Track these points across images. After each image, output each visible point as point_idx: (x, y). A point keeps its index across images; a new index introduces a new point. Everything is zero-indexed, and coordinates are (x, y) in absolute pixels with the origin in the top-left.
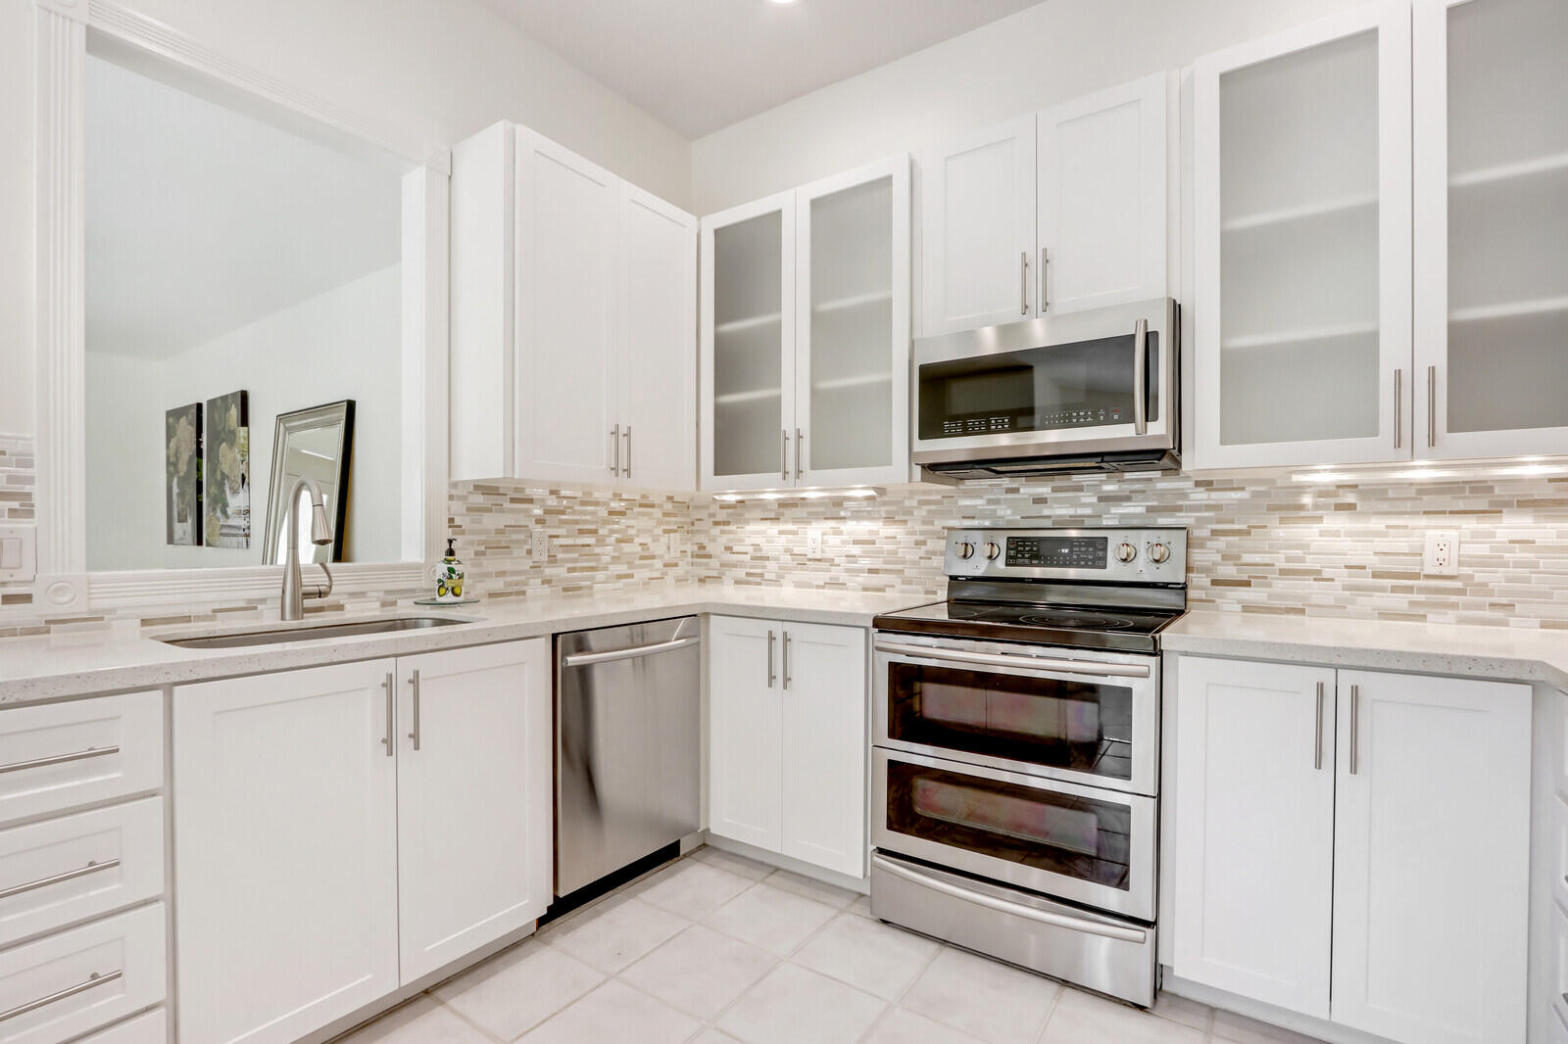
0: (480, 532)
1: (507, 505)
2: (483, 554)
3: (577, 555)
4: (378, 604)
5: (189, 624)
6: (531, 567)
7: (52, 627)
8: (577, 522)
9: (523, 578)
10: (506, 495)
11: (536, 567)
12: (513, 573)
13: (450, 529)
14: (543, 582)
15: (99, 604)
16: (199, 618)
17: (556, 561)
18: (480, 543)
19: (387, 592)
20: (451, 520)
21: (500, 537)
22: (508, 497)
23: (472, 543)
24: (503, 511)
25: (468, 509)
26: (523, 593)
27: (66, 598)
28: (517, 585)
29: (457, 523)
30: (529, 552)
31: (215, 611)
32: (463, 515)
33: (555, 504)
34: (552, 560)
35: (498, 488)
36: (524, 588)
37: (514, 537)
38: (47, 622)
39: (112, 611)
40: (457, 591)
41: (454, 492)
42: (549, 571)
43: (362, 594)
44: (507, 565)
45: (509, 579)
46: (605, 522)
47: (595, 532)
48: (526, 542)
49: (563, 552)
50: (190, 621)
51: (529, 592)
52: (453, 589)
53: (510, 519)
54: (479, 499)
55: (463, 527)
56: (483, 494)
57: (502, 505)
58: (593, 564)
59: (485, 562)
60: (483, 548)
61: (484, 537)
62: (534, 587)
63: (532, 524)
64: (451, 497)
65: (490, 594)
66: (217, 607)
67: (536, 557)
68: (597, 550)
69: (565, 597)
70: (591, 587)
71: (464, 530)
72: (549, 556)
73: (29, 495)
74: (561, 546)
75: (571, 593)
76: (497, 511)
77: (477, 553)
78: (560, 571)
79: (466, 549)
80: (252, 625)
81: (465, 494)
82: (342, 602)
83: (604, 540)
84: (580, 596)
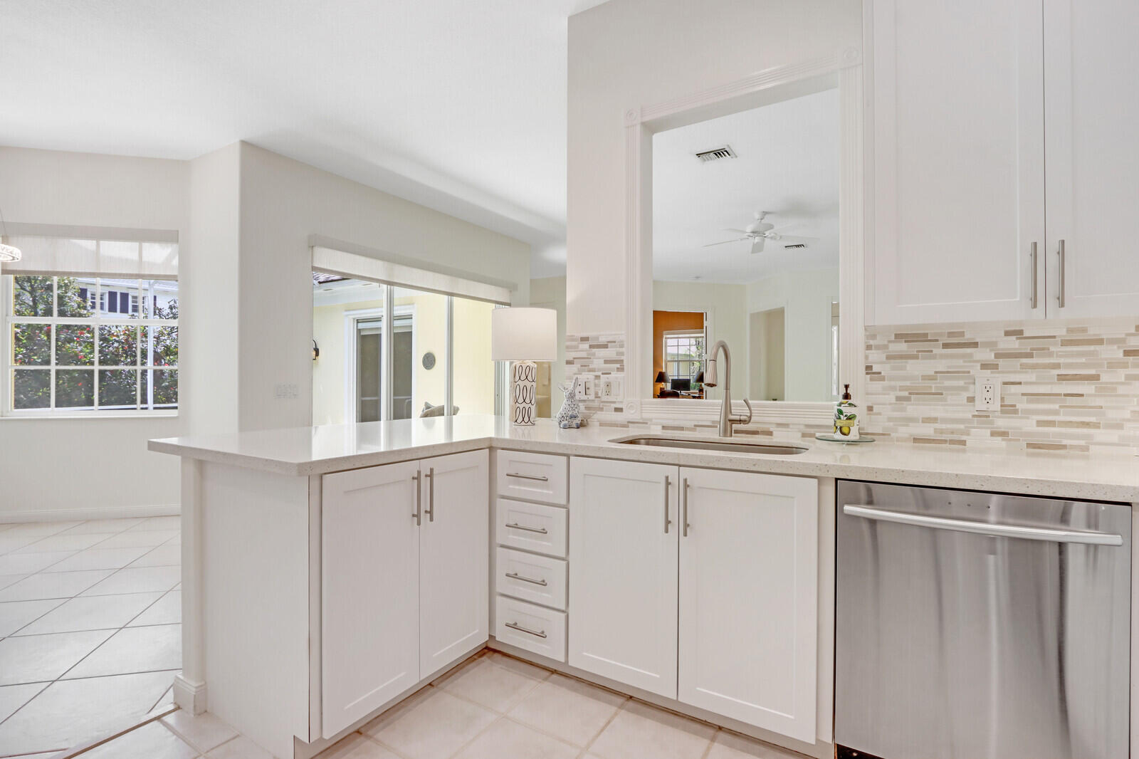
0: (905, 378)
1: (938, 351)
2: (907, 399)
3: (1056, 406)
4: (800, 435)
5: (682, 432)
6: (974, 416)
7: (630, 425)
8: (1057, 366)
9: (962, 427)
10: (937, 340)
11: (983, 416)
12: (945, 420)
13: (869, 376)
14: (993, 434)
15: (645, 416)
16: (688, 429)
17: (1016, 412)
18: (902, 388)
19: (808, 426)
20: (869, 368)
21: (928, 383)
22: (941, 343)
23: (893, 388)
24: (934, 357)
25: (888, 358)
26: (963, 443)
27: (632, 412)
28: (952, 433)
29: (875, 370)
30: (971, 400)
31: (696, 426)
32: (882, 363)
33: (1017, 346)
34: (1009, 409)
35: (926, 335)
36: (964, 438)
37: (947, 383)
38: (628, 422)
39: (651, 420)
40: (845, 430)
41: (872, 342)
42: (1002, 423)
43: (785, 425)
44: (937, 410)
45: (937, 426)
46: (1113, 365)
47: (1096, 378)
48: (965, 389)
49: (1029, 402)
50: (683, 430)
51: (970, 441)
52: (841, 428)
53: (941, 365)
54: (902, 347)
55: (882, 374)
56: (905, 342)
57: (932, 351)
58: (1093, 419)
59: (909, 407)
60: (906, 394)
61: (908, 383)
62: (979, 436)
63: (976, 370)
64: (869, 347)
65: (914, 439)
66: (697, 424)
67: (980, 405)
68: (1099, 402)
69: (1029, 455)
70: (1086, 449)
71: (884, 377)
72: (1002, 406)
73: (622, 361)
74: (1023, 394)
75: (1051, 451)
76: (924, 358)
77: (898, 399)
78: (1029, 425)
79: (884, 394)
80: (712, 437)
81: (886, 343)
82: (771, 429)
83: (1115, 389)
84: (1064, 457)
